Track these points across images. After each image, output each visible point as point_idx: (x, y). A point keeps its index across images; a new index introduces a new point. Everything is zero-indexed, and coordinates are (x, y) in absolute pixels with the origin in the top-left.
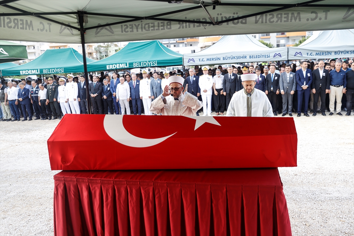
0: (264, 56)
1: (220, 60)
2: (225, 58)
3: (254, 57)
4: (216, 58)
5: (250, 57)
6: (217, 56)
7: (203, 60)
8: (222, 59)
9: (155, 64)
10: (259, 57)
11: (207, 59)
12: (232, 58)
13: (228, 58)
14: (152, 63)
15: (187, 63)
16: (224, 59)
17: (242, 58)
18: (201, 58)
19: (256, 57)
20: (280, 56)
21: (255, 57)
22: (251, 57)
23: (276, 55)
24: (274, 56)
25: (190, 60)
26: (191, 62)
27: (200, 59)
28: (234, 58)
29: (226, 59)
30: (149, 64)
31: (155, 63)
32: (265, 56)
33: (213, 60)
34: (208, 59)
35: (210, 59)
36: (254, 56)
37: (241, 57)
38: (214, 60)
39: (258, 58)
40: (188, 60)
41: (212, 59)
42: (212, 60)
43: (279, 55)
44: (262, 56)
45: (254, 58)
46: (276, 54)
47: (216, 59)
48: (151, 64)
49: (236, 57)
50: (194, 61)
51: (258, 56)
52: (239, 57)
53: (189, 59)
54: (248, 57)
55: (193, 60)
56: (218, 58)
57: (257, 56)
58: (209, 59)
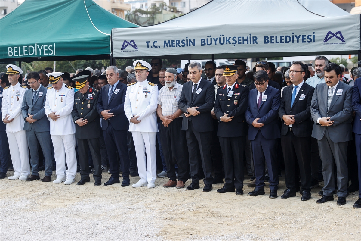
0: (301, 38)
1: (194, 45)
2: (206, 42)
3: (274, 41)
4: (186, 39)
5: (267, 40)
6: (187, 35)
7: (156, 44)
8: (198, 43)
9: (51, 52)
10: (288, 39)
11: (165, 42)
12: (222, 42)
13: (213, 42)
14: (46, 48)
15: (120, 51)
16: (203, 43)
17: (246, 42)
18: (151, 39)
19: (281, 39)
20: (342, 39)
21: (279, 40)
22: (269, 39)
23: (330, 35)
24: (326, 39)
25: (126, 44)
26: (129, 48)
27: (148, 42)
28: (228, 40)
29: (209, 43)
30: (40, 50)
31: (52, 48)
32: (303, 39)
33: (178, 44)
34: (167, 42)
35: (173, 44)
36: (274, 38)
37: (244, 40)
38: (181, 44)
39: (286, 42)
40: (123, 42)
41: (175, 42)
42: (175, 45)
43: (338, 38)
44: (295, 39)
45: (277, 42)
46: (330, 33)
47: (185, 42)
48: (44, 50)
49: (231, 39)
50: (135, 47)
51: (286, 37)
52: (239, 40)
53: (125, 41)
54: (261, 40)
55: (132, 43)
56: (190, 41)
57: (284, 38)
58: (169, 41)
